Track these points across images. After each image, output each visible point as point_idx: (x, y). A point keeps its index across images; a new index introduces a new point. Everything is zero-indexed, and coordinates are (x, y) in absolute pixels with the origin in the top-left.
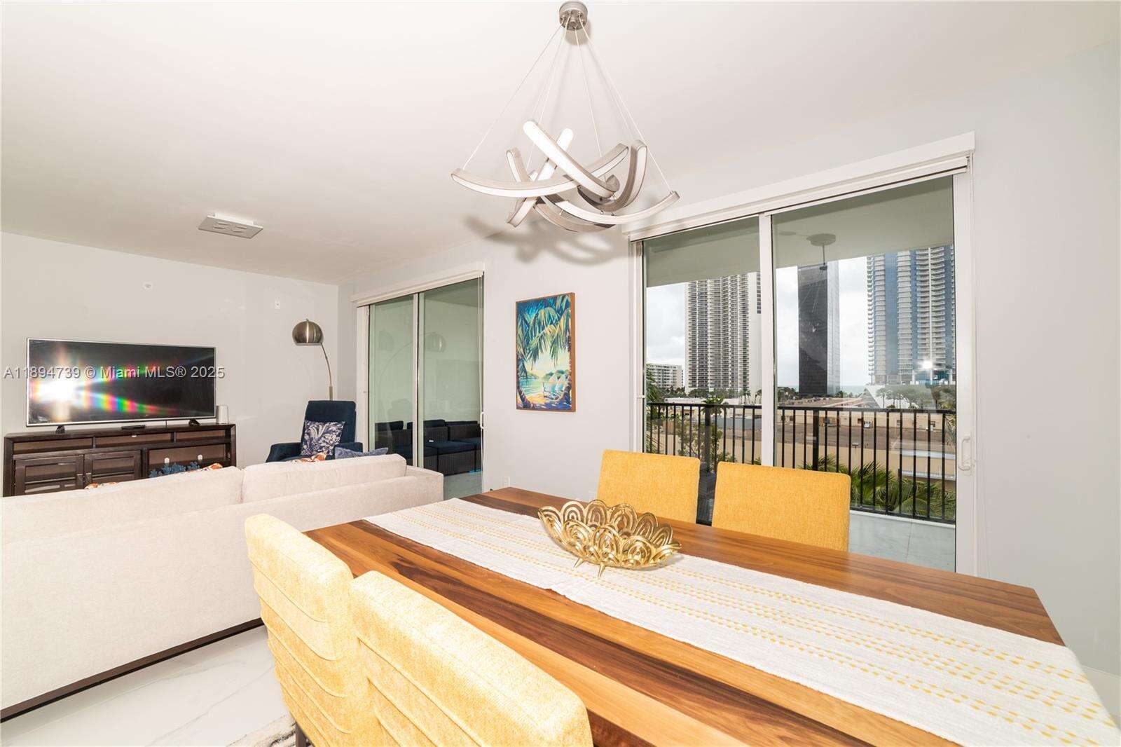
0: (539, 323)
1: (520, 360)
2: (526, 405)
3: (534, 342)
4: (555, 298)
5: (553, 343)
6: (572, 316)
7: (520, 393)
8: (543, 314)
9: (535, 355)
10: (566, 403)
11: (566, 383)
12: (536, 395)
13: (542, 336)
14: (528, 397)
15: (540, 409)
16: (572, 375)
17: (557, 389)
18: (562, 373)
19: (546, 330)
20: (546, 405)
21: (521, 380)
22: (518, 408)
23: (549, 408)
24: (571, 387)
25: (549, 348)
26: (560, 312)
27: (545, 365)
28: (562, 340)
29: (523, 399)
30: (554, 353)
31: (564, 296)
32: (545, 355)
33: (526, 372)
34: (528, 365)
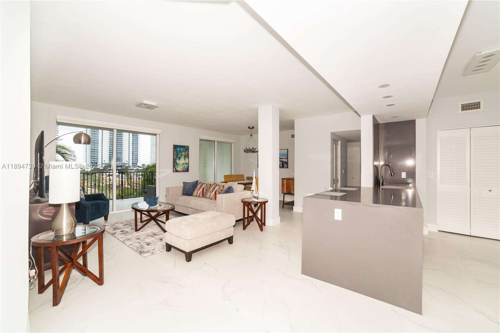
0: (181, 151)
1: (174, 160)
2: (177, 171)
3: (179, 156)
4: (185, 146)
5: (184, 156)
6: (188, 151)
7: (175, 168)
8: (182, 149)
9: (180, 159)
10: (187, 170)
11: (187, 166)
12: (179, 169)
13: (181, 155)
14: (177, 169)
15: (181, 172)
16: (188, 164)
17: (185, 167)
18: (187, 163)
19: (183, 153)
20: (182, 171)
21: (175, 165)
22: (173, 172)
23: (183, 171)
24: (188, 167)
25: (183, 157)
26: (186, 150)
27: (181, 161)
28: (186, 156)
29: (176, 169)
30: (185, 159)
31: (187, 146)
32: (182, 159)
33: (177, 163)
34: (177, 161)
